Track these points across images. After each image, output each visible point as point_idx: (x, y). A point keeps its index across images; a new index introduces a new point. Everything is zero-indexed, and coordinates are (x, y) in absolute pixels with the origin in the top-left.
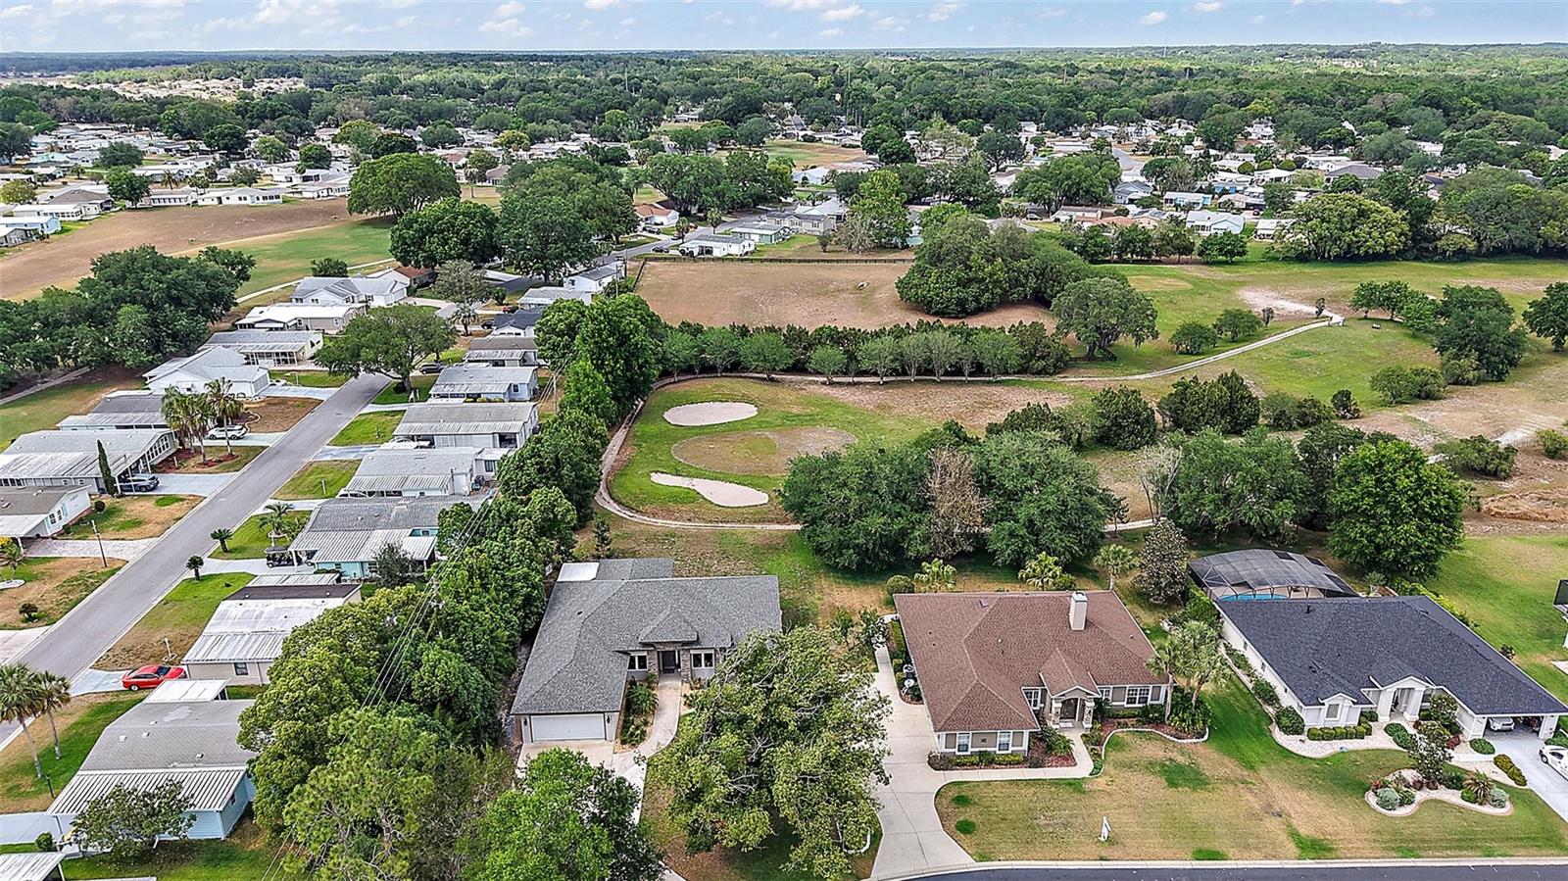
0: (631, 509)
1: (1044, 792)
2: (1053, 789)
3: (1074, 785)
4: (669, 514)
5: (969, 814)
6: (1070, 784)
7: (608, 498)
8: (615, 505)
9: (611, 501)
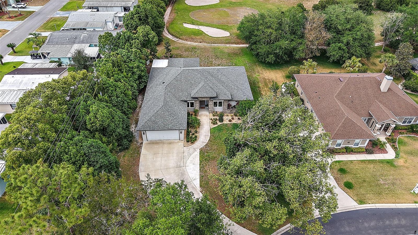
0: (177, 37)
1: (378, 166)
2: (381, 165)
3: (389, 162)
4: (192, 40)
5: (348, 178)
6: (388, 162)
7: (167, 33)
8: (171, 36)
9: (169, 34)
